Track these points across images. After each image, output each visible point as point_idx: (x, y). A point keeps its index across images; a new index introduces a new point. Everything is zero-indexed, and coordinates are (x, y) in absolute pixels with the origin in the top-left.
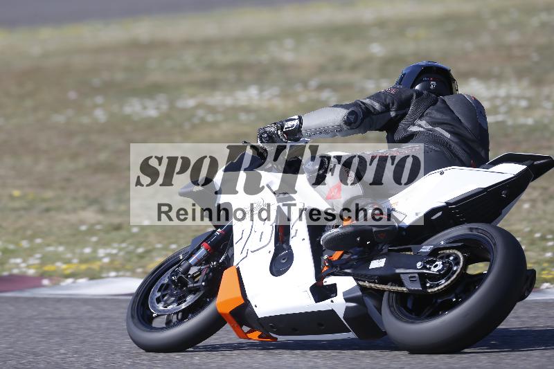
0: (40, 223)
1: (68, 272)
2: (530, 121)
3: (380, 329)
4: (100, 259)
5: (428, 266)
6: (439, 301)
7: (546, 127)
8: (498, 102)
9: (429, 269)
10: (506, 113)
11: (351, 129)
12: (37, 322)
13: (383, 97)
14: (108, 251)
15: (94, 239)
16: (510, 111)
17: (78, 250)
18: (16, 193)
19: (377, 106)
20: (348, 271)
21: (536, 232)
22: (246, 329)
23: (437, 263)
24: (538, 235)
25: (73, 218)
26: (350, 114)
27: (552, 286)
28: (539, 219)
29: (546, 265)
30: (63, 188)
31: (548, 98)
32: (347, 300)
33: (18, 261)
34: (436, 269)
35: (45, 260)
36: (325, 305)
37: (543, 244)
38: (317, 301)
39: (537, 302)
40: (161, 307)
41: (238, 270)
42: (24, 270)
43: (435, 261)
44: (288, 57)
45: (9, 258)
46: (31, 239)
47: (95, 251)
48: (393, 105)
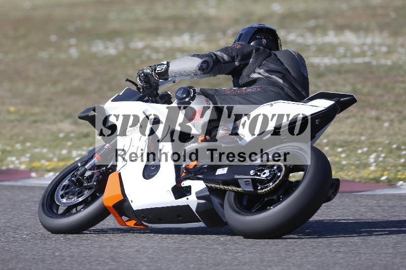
0: (29, 131)
1: (49, 168)
2: (389, 62)
3: (223, 220)
4: (74, 158)
5: (259, 173)
6: (266, 199)
7: (400, 67)
8: (366, 48)
9: (260, 176)
10: (372, 56)
11: (204, 74)
12: (27, 204)
13: (230, 51)
14: (79, 152)
15: (69, 144)
16: (374, 55)
17: (57, 152)
18: (12, 109)
19: (226, 57)
20: (200, 176)
21: (394, 144)
22: (125, 218)
23: (265, 171)
24: (395, 146)
25: (54, 128)
26: (203, 63)
27: (405, 184)
28: (396, 134)
29: (400, 168)
30: (46, 106)
31: (402, 46)
32: (198, 198)
33: (14, 159)
34: (264, 176)
35: (33, 158)
36: (182, 202)
37: (399, 152)
38: (176, 198)
39: (393, 196)
40: (64, 200)
41: (120, 174)
42: (18, 165)
43: (264, 170)
44: (212, 12)
45: (7, 157)
46: (23, 143)
47: (70, 152)
48: (238, 56)
